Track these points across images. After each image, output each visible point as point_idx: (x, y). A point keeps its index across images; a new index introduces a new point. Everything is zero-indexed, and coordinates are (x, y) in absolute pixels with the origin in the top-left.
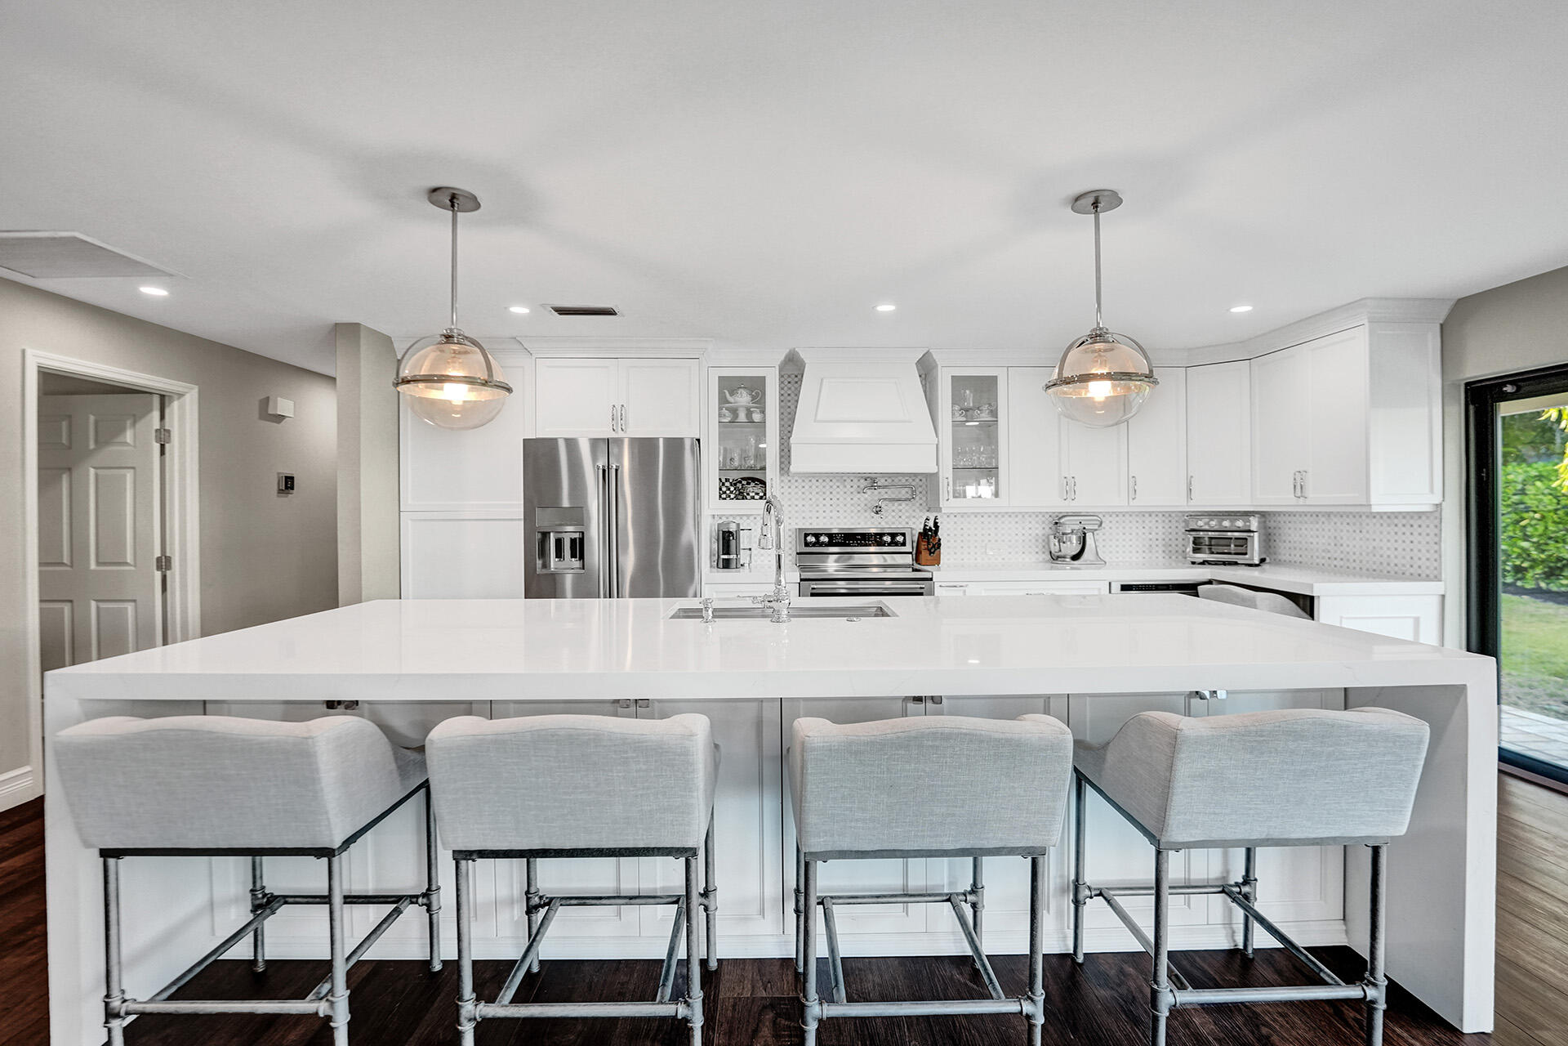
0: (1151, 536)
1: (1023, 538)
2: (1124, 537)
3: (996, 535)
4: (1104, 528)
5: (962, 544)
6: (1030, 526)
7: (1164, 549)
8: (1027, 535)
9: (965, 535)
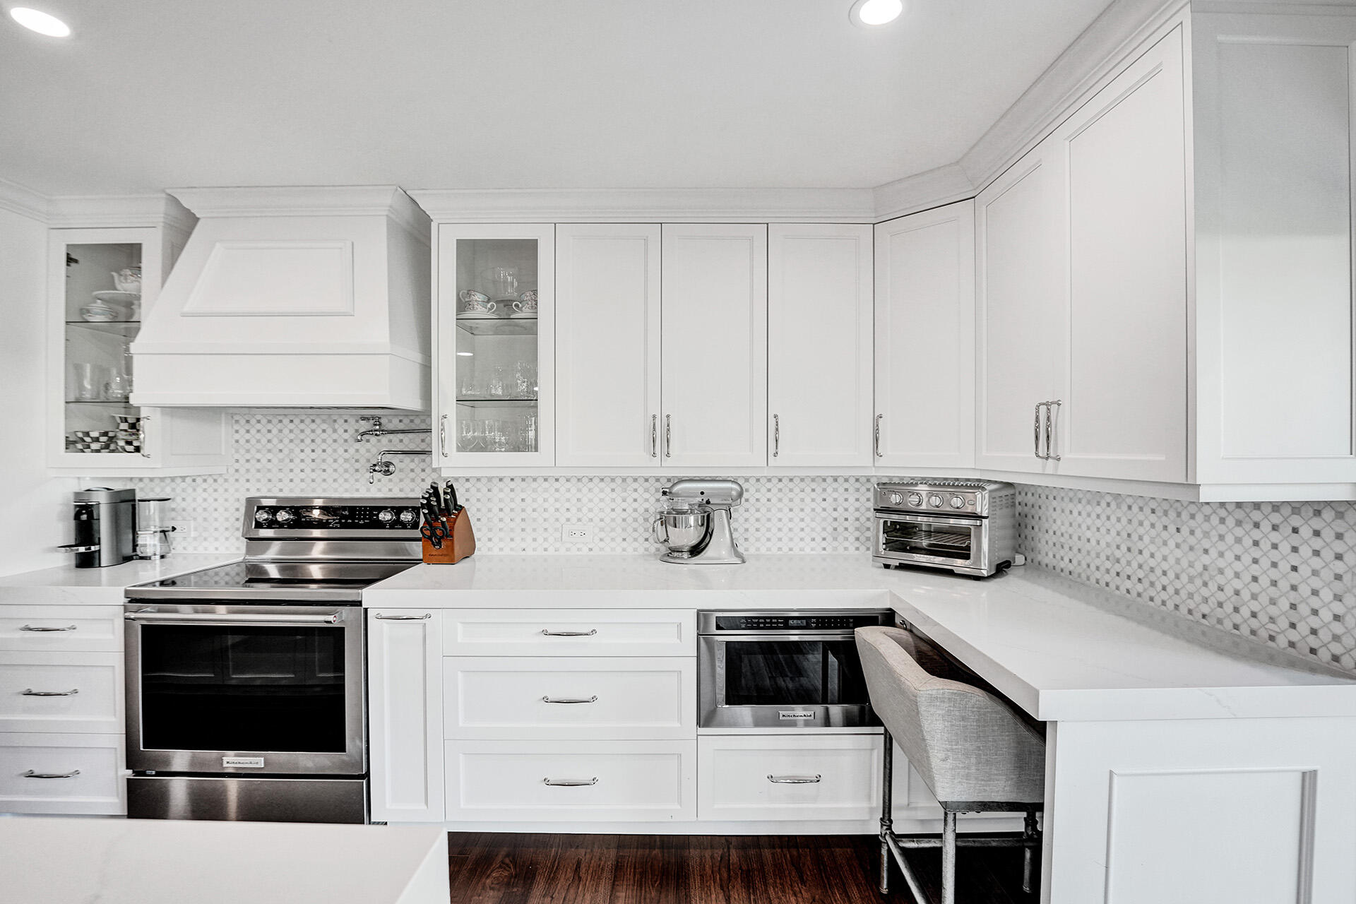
0: (835, 514)
1: (624, 515)
2: (791, 515)
3: (579, 510)
4: (747, 500)
5: (523, 525)
6: (635, 495)
7: (857, 534)
8: (630, 510)
9: (529, 510)
